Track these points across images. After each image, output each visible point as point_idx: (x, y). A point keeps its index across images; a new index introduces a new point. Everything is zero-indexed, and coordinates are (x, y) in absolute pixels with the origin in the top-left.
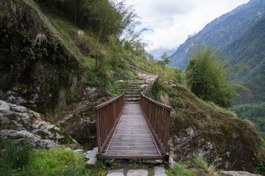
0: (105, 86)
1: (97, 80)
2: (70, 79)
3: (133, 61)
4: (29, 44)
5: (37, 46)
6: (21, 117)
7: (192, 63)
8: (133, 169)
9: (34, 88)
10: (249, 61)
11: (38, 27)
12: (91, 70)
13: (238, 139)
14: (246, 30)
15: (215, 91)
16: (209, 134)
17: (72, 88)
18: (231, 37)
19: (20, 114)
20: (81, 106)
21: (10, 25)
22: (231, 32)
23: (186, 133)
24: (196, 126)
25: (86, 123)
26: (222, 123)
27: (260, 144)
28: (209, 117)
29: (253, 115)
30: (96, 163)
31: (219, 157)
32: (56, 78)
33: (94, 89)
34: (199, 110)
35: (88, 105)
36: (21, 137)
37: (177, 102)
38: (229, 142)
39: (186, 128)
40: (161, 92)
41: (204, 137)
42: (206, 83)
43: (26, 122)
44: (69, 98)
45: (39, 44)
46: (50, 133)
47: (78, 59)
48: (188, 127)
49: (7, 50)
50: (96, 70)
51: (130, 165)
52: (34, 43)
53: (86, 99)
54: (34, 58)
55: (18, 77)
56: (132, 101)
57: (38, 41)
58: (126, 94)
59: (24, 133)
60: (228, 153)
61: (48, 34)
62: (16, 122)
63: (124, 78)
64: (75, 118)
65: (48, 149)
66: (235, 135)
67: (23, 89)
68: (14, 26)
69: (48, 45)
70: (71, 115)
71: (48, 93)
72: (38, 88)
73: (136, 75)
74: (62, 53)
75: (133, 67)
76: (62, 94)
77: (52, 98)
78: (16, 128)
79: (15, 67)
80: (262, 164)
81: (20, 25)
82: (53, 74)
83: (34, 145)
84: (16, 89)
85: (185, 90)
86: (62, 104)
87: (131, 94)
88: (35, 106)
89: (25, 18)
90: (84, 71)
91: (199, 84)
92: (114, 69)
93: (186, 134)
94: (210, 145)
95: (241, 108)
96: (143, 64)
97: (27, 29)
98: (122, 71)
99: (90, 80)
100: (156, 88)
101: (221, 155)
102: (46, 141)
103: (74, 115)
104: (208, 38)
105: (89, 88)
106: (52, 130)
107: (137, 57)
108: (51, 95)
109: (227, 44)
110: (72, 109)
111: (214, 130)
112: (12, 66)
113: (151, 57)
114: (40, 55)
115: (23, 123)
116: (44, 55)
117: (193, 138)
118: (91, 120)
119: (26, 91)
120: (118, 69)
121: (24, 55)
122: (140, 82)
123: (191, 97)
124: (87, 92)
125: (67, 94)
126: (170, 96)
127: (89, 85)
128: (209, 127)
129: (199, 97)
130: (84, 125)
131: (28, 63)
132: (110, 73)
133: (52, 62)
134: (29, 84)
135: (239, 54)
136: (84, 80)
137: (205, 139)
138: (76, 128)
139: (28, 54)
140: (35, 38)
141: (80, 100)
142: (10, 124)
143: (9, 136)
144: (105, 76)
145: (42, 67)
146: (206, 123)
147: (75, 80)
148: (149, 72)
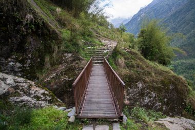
0: (78, 52)
1: (72, 48)
2: (53, 47)
3: (98, 31)
4: (21, 23)
5: (27, 24)
6: (22, 86)
7: (143, 32)
8: (100, 125)
9: (27, 55)
10: (186, 28)
11: (26, 9)
12: (67, 41)
13: (173, 89)
14: (185, 3)
15: (158, 54)
16: (153, 86)
17: (54, 55)
18: (173, 9)
19: (21, 84)
20: (61, 68)
21: (5, 9)
22: (173, 4)
23: (136, 85)
24: (144, 80)
25: (65, 80)
26: (163, 79)
27: (189, 93)
28: (153, 74)
29: (186, 68)
30: (75, 121)
31: (159, 103)
32: (42, 47)
33: (70, 55)
34: (147, 69)
35: (66, 67)
36: (24, 101)
37: (131, 63)
38: (167, 92)
39: (137, 82)
40: (119, 56)
41: (149, 89)
42: (152, 47)
43: (26, 90)
44: (52, 62)
45: (28, 22)
46: (42, 96)
47: (57, 32)
48: (138, 81)
49: (5, 28)
50: (71, 41)
51: (97, 122)
52: (25, 22)
53: (64, 62)
54: (25, 33)
55: (14, 48)
56: (98, 63)
57: (27, 20)
58: (93, 58)
59: (25, 98)
60: (166, 99)
61: (35, 14)
62: (19, 91)
63: (92, 45)
64: (57, 77)
65: (42, 107)
66: (171, 87)
67: (19, 56)
68: (9, 10)
69: (35, 22)
70: (55, 75)
71: (37, 59)
72: (30, 55)
73: (100, 42)
74: (46, 28)
75: (99, 36)
76: (47, 59)
77: (40, 62)
78: (19, 95)
79: (12, 41)
80: (189, 107)
81: (13, 8)
82: (40, 44)
83: (32, 106)
84: (14, 57)
85: (136, 54)
86: (48, 66)
87: (96, 58)
88: (28, 68)
89: (17, 3)
90: (62, 41)
91: (147, 48)
92: (85, 38)
93: (136, 87)
94: (153, 94)
95: (178, 63)
96: (105, 32)
97: (19, 11)
98: (90, 40)
99: (67, 48)
100: (115, 53)
101: (161, 100)
102: (40, 102)
103: (57, 74)
104: (155, 9)
105: (66, 54)
106: (44, 94)
107: (101, 28)
108: (39, 60)
109: (170, 14)
110: (55, 70)
111: (157, 84)
112: (10, 40)
113: (112, 26)
114: (30, 31)
115: (24, 91)
116: (32, 30)
117: (141, 90)
118: (69, 78)
119: (21, 58)
120: (87, 38)
121: (18, 31)
122: (104, 47)
123: (141, 59)
124: (65, 57)
125: (50, 59)
126: (126, 59)
127: (66, 52)
128: (153, 81)
129: (147, 59)
130: (64, 81)
131: (22, 38)
132: (81, 42)
133: (38, 35)
134: (23, 53)
135: (179, 22)
136: (62, 48)
137: (150, 90)
138: (58, 84)
139: (20, 30)
140: (25, 18)
141: (60, 63)
142: (15, 93)
143: (15, 102)
144: (78, 45)
145: (31, 40)
146: (151, 78)
147: (56, 48)
148: (110, 39)
